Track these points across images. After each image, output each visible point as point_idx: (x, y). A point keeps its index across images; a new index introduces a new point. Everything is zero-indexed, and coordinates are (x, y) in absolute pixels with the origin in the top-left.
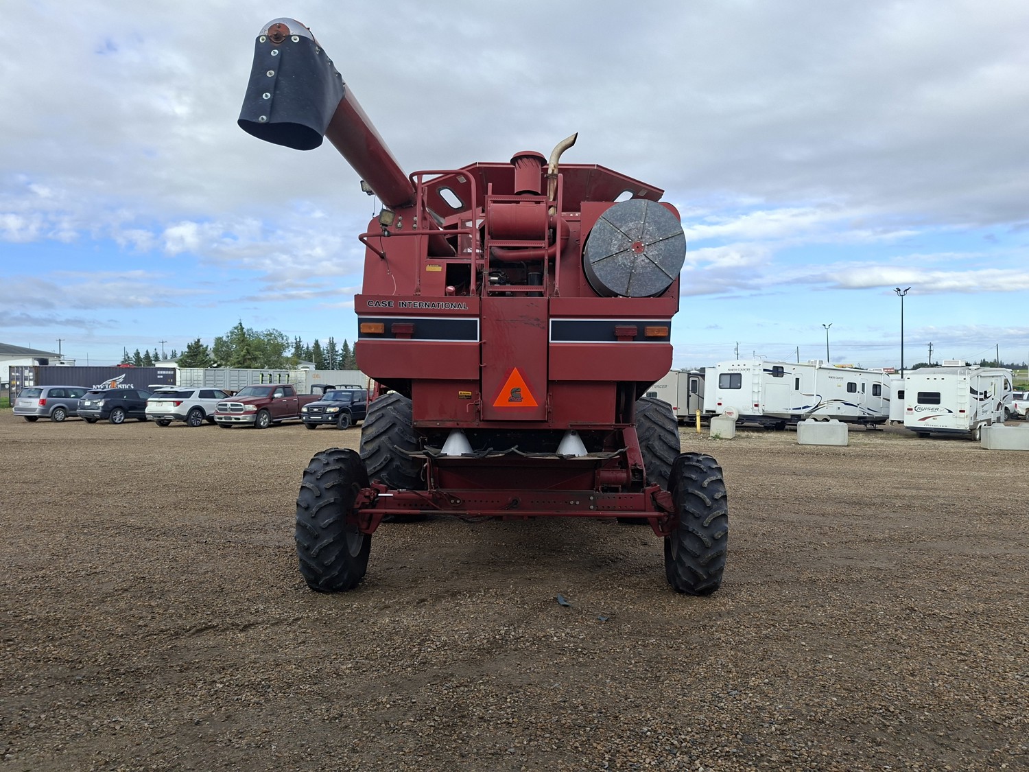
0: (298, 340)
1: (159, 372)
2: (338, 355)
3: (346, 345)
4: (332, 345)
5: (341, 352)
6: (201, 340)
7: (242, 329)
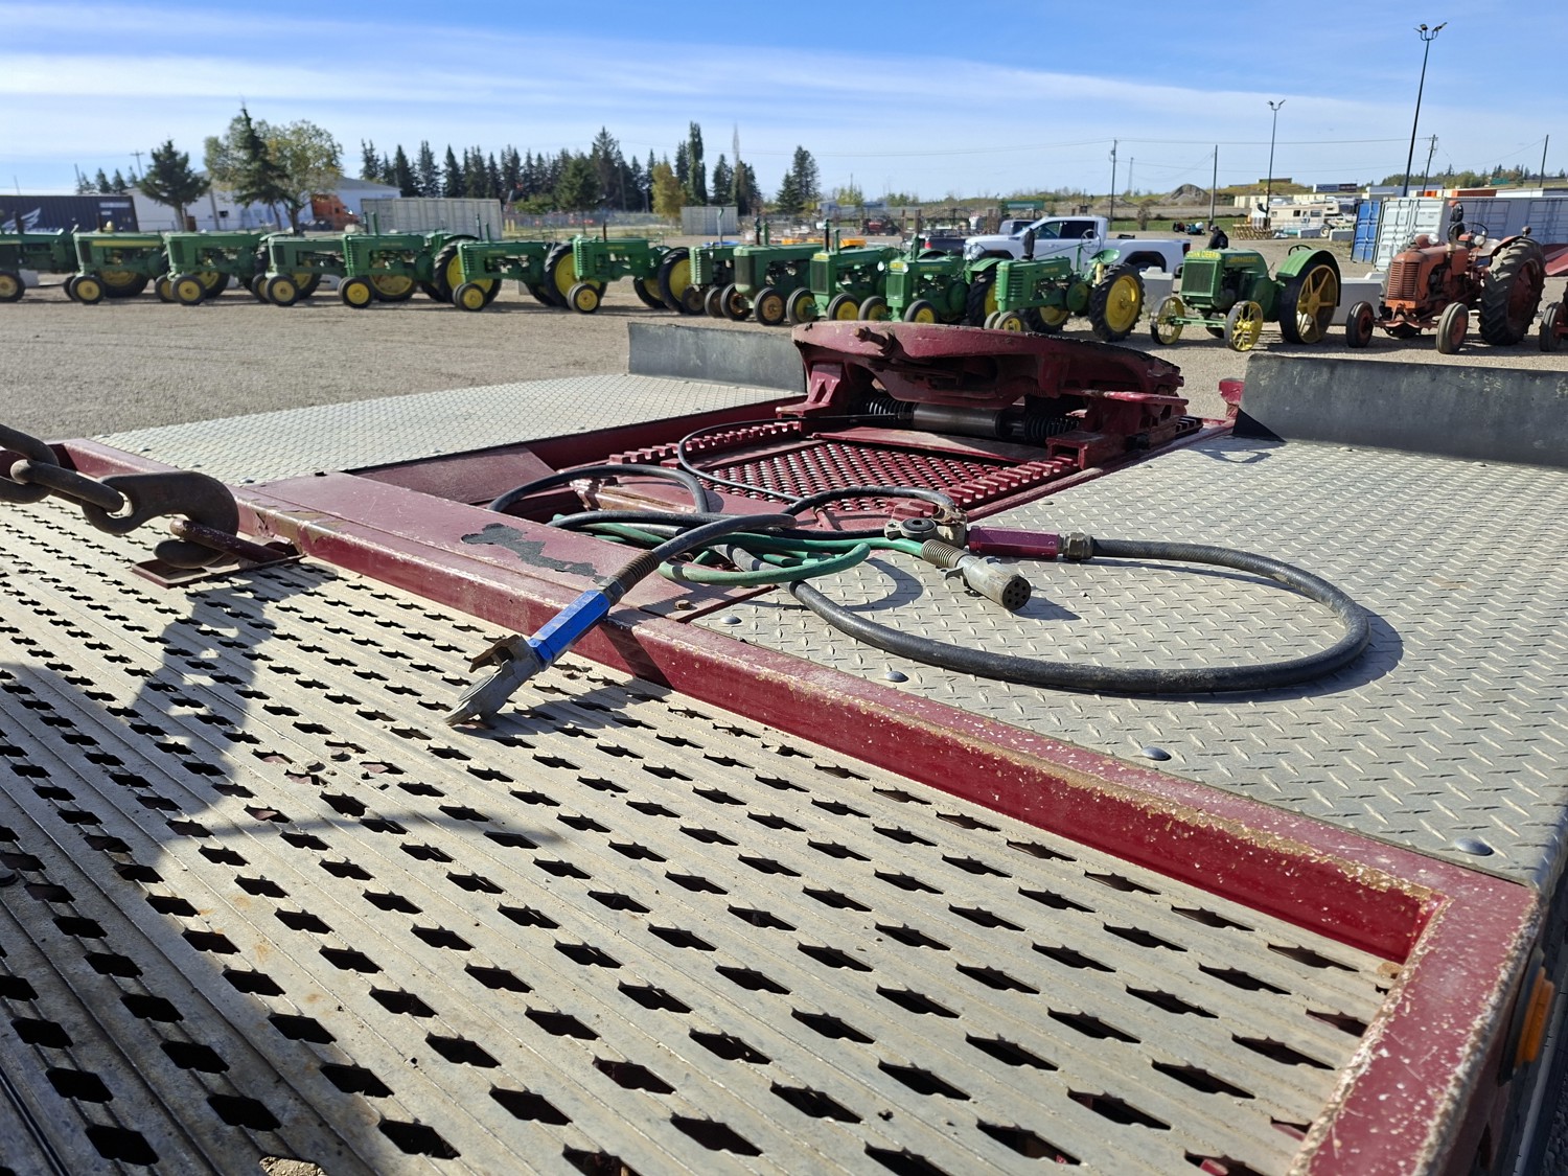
0: (368, 147)
1: (103, 205)
2: (438, 174)
3: (450, 156)
4: (427, 156)
5: (442, 167)
6: (174, 143)
7: (248, 120)
